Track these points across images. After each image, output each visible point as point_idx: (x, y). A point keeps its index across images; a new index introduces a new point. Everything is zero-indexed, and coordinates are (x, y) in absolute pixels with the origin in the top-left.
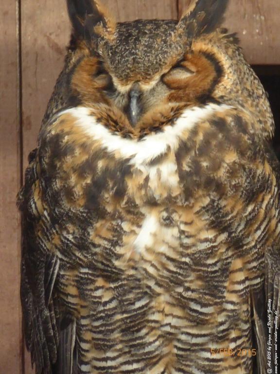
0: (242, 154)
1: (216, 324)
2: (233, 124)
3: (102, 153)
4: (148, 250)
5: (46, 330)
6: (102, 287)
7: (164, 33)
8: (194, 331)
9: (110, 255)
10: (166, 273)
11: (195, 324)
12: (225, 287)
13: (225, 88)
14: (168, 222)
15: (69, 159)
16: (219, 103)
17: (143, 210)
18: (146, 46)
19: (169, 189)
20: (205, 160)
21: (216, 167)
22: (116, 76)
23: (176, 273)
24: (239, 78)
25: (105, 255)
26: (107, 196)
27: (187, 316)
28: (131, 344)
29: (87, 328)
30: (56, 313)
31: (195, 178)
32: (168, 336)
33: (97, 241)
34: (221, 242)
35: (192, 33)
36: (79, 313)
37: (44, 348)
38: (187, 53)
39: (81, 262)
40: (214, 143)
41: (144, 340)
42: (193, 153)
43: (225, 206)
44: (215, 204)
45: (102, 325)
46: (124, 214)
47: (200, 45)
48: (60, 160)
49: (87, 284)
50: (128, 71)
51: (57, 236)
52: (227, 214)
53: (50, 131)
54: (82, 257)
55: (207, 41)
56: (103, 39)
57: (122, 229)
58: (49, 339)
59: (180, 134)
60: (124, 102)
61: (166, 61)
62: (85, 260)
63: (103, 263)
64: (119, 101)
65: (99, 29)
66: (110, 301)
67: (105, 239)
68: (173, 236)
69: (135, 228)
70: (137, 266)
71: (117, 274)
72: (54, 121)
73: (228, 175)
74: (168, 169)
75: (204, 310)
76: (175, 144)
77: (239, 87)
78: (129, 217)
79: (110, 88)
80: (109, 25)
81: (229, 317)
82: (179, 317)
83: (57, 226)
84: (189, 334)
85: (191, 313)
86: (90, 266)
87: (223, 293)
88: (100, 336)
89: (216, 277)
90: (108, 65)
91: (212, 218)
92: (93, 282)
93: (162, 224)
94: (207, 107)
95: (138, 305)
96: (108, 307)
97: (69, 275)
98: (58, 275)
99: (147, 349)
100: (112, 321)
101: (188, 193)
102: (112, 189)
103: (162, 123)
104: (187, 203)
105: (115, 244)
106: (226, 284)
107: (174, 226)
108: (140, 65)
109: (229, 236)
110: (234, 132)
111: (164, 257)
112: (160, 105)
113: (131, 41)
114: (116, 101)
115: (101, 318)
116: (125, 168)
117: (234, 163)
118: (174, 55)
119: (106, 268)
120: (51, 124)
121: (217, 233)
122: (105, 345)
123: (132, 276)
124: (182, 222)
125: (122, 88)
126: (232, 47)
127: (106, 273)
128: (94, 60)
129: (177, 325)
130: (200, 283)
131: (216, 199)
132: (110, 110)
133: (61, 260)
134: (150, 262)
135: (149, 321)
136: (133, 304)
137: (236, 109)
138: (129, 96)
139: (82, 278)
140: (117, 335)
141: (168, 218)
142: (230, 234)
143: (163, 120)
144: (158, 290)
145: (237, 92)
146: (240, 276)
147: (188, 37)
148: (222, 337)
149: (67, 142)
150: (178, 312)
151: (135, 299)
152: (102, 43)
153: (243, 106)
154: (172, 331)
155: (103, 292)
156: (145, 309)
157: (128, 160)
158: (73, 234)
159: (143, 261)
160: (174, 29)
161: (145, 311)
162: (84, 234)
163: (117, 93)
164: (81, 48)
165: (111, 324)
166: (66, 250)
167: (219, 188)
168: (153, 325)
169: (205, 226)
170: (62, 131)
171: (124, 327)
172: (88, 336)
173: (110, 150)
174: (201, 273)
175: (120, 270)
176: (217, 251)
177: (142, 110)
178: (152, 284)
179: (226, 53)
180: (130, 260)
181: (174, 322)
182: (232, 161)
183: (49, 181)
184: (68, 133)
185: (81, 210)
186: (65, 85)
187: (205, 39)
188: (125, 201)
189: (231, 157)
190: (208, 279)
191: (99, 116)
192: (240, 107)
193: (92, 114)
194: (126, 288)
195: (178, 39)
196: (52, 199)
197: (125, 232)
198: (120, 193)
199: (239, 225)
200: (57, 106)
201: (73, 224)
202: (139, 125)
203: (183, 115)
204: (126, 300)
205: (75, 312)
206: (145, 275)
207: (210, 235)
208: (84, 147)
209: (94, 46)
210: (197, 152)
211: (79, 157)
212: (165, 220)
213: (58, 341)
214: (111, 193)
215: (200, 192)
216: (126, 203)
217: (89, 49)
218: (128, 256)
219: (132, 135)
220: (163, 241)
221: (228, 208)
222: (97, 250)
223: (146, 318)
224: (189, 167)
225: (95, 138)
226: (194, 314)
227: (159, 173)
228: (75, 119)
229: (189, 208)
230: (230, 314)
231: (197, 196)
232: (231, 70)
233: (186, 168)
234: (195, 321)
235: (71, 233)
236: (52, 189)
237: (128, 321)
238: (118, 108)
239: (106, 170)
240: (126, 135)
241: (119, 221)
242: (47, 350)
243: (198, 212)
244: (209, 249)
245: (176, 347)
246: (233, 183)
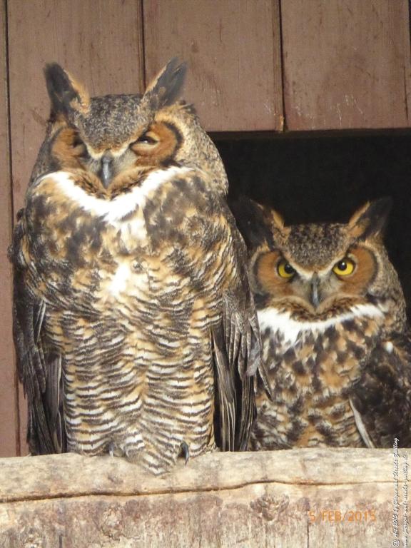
0: (201, 209)
1: (182, 356)
2: (192, 184)
3: (80, 212)
4: (122, 294)
5: (36, 364)
6: (83, 327)
7: (130, 106)
8: (163, 363)
9: (89, 299)
10: (137, 314)
11: (164, 356)
12: (189, 324)
13: (185, 152)
14: (138, 270)
15: (51, 217)
16: (179, 166)
17: (117, 260)
18: (116, 119)
19: (139, 242)
20: (169, 216)
21: (179, 220)
22: (90, 145)
23: (146, 313)
24: (196, 144)
25: (84, 299)
26: (85, 248)
27: (157, 350)
28: (109, 375)
29: (72, 362)
30: (44, 349)
31: (160, 231)
32: (141, 367)
33: (78, 287)
34: (185, 286)
35: (154, 107)
36: (64, 349)
37: (34, 380)
38: (150, 124)
39: (64, 306)
40: (176, 200)
41: (120, 372)
42: (158, 210)
43: (187, 255)
44: (179, 253)
45: (84, 360)
46: (100, 263)
47: (162, 116)
48: (44, 217)
49: (70, 324)
50: (100, 140)
51: (43, 284)
52: (189, 262)
53: (34, 194)
54: (65, 301)
55: (168, 113)
56: (78, 113)
57: (99, 276)
58: (38, 372)
59: (147, 194)
60: (97, 167)
61: (134, 132)
62: (68, 303)
63: (83, 307)
64: (93, 167)
65: (74, 104)
66: (91, 339)
67: (84, 285)
68: (143, 281)
69: (110, 275)
70: (113, 308)
71: (96, 315)
72: (38, 185)
73: (189, 228)
74: (138, 224)
75: (171, 344)
76: (142, 204)
77: (196, 152)
78: (106, 265)
79: (85, 155)
80: (83, 100)
81: (193, 350)
82: (150, 351)
83: (42, 275)
84: (158, 365)
85: (160, 347)
86: (72, 309)
87: (187, 329)
88: (82, 369)
89: (180, 316)
90: (83, 135)
91: (177, 265)
92: (75, 322)
93: (133, 272)
94: (169, 169)
95: (115, 341)
96: (89, 343)
97: (54, 318)
98: (45, 317)
99: (124, 379)
100: (93, 356)
101: (155, 244)
102: (89, 242)
103: (131, 185)
104: (154, 253)
105: (93, 289)
106: (190, 322)
107: (143, 273)
108: (110, 135)
109: (191, 280)
110: (194, 191)
111: (135, 300)
112: (128, 169)
113: (103, 114)
114: (91, 166)
115: (83, 353)
116: (99, 225)
117: (194, 217)
118: (139, 126)
119: (86, 310)
120: (36, 186)
121: (180, 278)
122: (86, 377)
123: (108, 316)
124: (150, 269)
125: (96, 156)
126: (190, 117)
127: (86, 315)
128: (71, 131)
129: (149, 358)
130: (167, 321)
131: (180, 248)
132: (86, 174)
133: (47, 304)
134: (123, 304)
135: (124, 355)
136: (110, 340)
137: (195, 171)
138: (102, 162)
139: (65, 319)
140: (96, 368)
141: (138, 266)
142: (192, 278)
143: (131, 182)
144: (131, 328)
145: (195, 156)
146: (202, 314)
147: (152, 110)
148: (188, 368)
149: (49, 203)
150: (149, 346)
151: (112, 336)
152: (78, 116)
153: (200, 168)
154: (145, 363)
155: (84, 331)
156: (121, 344)
157: (102, 217)
158: (57, 281)
159: (117, 304)
160: (139, 103)
161: (120, 347)
162: (66, 282)
163: (91, 160)
164: (59, 121)
165: (92, 358)
166: (51, 296)
167: (182, 239)
168: (128, 358)
169: (170, 272)
170: (45, 193)
171: (102, 360)
172: (72, 369)
173: (86, 209)
174: (168, 312)
175: (99, 312)
176: (181, 293)
177: (113, 173)
178: (125, 323)
179: (185, 122)
180: (107, 302)
181: (146, 355)
182: (192, 215)
183: (35, 236)
184: (51, 195)
185: (63, 261)
186: (46, 152)
187: (166, 111)
188: (101, 252)
189: (191, 213)
190: (174, 318)
191: (77, 180)
192: (198, 169)
193: (71, 178)
194: (104, 327)
195: (143, 111)
196: (38, 252)
197: (101, 279)
198: (96, 246)
199: (200, 270)
200: (40, 171)
201: (57, 273)
202: (110, 187)
203: (148, 178)
204: (104, 338)
205: (60, 348)
206: (120, 315)
207: (175, 279)
208: (64, 206)
209: (70, 119)
210: (162, 209)
211: (60, 215)
212: (135, 268)
213: (46, 374)
214: (89, 246)
215: (166, 243)
216: (102, 254)
217: (66, 121)
218: (104, 300)
219: (104, 196)
220: (135, 286)
221: (190, 256)
222: (78, 295)
223: (122, 353)
224: (156, 222)
225: (73, 199)
226: (163, 348)
227: (130, 228)
228: (56, 183)
229: (156, 257)
230: (194, 347)
231: (163, 246)
232: (189, 136)
233: (153, 223)
234: (163, 354)
235: (55, 281)
236: (37, 244)
237: (106, 355)
238: (93, 172)
239: (83, 226)
240: (100, 196)
241: (96, 270)
242: (37, 382)
243: (164, 260)
244: (174, 291)
245: (148, 377)
246: (194, 234)
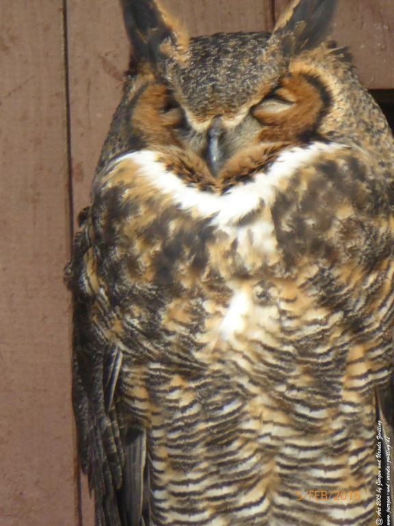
0: (359, 207)
1: (330, 432)
2: (346, 168)
3: (175, 211)
4: (239, 337)
5: (107, 446)
6: (179, 388)
7: (252, 50)
8: (302, 443)
9: (188, 345)
10: (262, 367)
11: (303, 432)
12: (341, 384)
13: (335, 120)
14: (264, 300)
15: (131, 220)
16: (327, 141)
17: (231, 285)
18: (229, 69)
19: (265, 257)
20: (310, 218)
21: (325, 225)
22: (191, 110)
23: (275, 366)
24: (352, 107)
25: (182, 344)
26: (183, 267)
27: (293, 423)
28: (219, 461)
29: (161, 441)
30: (119, 422)
31: (298, 241)
32: (268, 449)
33: (171, 326)
34: (335, 325)
35: (289, 50)
36: (150, 421)
37: (104, 470)
38: (282, 76)
39: (150, 355)
40: (322, 194)
41: (236, 456)
42: (294, 208)
43: (338, 277)
44: (326, 274)
45: (180, 438)
46: (205, 290)
47: (299, 65)
48: (119, 221)
49: (159, 384)
50: (206, 102)
51: (118, 322)
52: (341, 287)
53: (105, 184)
54: (151, 348)
55: (309, 60)
56: (171, 60)
57: (203, 310)
58: (111, 458)
59: (277, 184)
60: (201, 143)
61: (256, 89)
62: (156, 352)
63: (179, 356)
64: (195, 143)
65: (166, 47)
66: (191, 405)
67: (181, 324)
68: (270, 317)
69: (220, 308)
70: (226, 358)
71: (199, 369)
72: (111, 170)
73: (341, 235)
74: (263, 231)
75: (315, 414)
76: (269, 197)
77: (353, 119)
78: (213, 294)
79: (182, 125)
80: (179, 41)
81: (347, 422)
82: (282, 425)
83: (117, 308)
84: (295, 447)
85: (298, 419)
86: (163, 360)
87: (338, 390)
88: (178, 452)
89: (328, 370)
90: (179, 95)
91: (322, 293)
92: (167, 380)
93: (255, 303)
94: (312, 147)
95: (227, 409)
96: (188, 413)
97: (135, 374)
98: (121, 373)
99: (241, 468)
100: (194, 432)
101: (289, 261)
102: (189, 257)
103: (252, 171)
104: (288, 274)
105: (195, 330)
106: (342, 380)
107: (271, 305)
108: (221, 94)
109: (345, 316)
110: (348, 179)
111: (259, 346)
112: (249, 147)
113: (210, 61)
114: (191, 142)
115: (179, 428)
116: (205, 231)
117: (349, 219)
118: (266, 79)
119: (184, 362)
120: (106, 174)
121: (329, 313)
122: (185, 464)
123: (218, 372)
124: (282, 299)
125: (199, 126)
126: (344, 66)
127: (184, 369)
128: (160, 88)
129: (280, 435)
130: (307, 379)
131: (327, 267)
132: (183, 155)
133: (124, 352)
134: (241, 352)
135: (242, 431)
136: (221, 408)
137: (349, 149)
138: (208, 136)
139: (152, 376)
140: (200, 450)
141: (264, 295)
142: (346, 312)
143: (253, 166)
144: (253, 389)
145: (351, 125)
146: (361, 368)
147: (284, 56)
148: (339, 450)
149: (128, 198)
150: (279, 417)
151: (223, 402)
152: (171, 65)
153: (358, 144)
154: (273, 443)
155: (181, 395)
156: (237, 415)
157: (209, 220)
158: (139, 318)
159: (231, 352)
160: (265, 45)
161: (237, 417)
162: (153, 318)
163: (192, 132)
164: (143, 74)
165: (193, 436)
166: (130, 341)
167: (331, 254)
168: (248, 435)
169: (313, 302)
170: (122, 183)
171: (209, 439)
172: (162, 452)
173: (184, 206)
174: (309, 365)
175: (203, 364)
176: (329, 336)
177: (226, 153)
178: (244, 381)
179: (335, 74)
180: (215, 350)
181: (275, 431)
182: (346, 217)
183: (106, 249)
184: (129, 186)
185: (149, 286)
186: (124, 121)
187: (306, 58)
188: (206, 273)
189: (345, 213)
190: (319, 373)
191: (170, 163)
192: (355, 146)
193: (160, 160)
194: (211, 387)
195: (271, 58)
196: (111, 273)
197: (207, 314)
198: (199, 264)
199: (357, 301)
200: (114, 150)
201: (139, 304)
202: (222, 173)
203: (279, 159)
204: (212, 404)
205: (145, 421)
206: (235, 370)
207: (320, 315)
208: (151, 203)
209: (160, 70)
210: (300, 207)
211: (144, 217)
212: (260, 296)
213: (123, 459)
214: (188, 263)
215: (306, 260)
216: (208, 276)
217: (154, 73)
218: (212, 345)
219: (213, 188)
220: (258, 325)
221: (343, 280)
222: (172, 339)
223: (236, 428)
224: (290, 226)
225: (165, 192)
226: (301, 420)
227: (250, 237)
228: (137, 167)
229: (290, 280)
230: (349, 419)
231: (301, 264)
232: (341, 96)
233: (286, 228)
234: (302, 430)
235: (136, 318)
236: (110, 260)
237: (215, 431)
238: (194, 151)
239: (180, 234)
240: (206, 187)
241: (199, 300)
242: (108, 472)
243: (303, 286)
244: (319, 333)
245: (278, 464)
246: (349, 246)
